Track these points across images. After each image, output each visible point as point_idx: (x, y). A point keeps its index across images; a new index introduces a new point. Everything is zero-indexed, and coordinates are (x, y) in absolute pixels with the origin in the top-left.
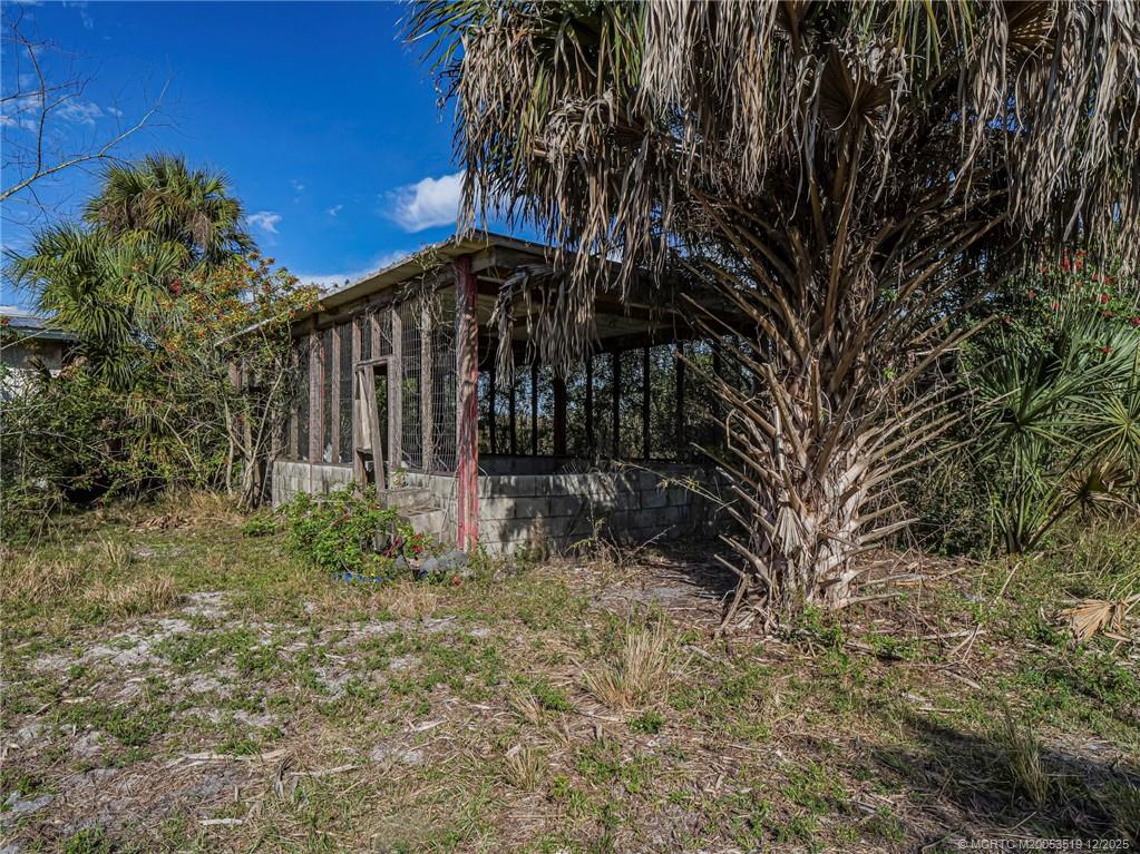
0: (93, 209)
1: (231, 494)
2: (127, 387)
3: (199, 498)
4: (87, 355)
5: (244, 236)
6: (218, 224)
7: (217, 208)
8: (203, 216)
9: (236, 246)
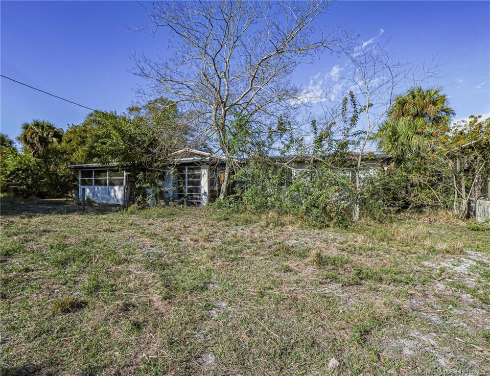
0: (390, 113)
1: (456, 212)
2: (410, 172)
3: (442, 212)
4: (396, 162)
5: (448, 109)
6: (437, 107)
7: (436, 101)
8: (431, 105)
9: (444, 113)
